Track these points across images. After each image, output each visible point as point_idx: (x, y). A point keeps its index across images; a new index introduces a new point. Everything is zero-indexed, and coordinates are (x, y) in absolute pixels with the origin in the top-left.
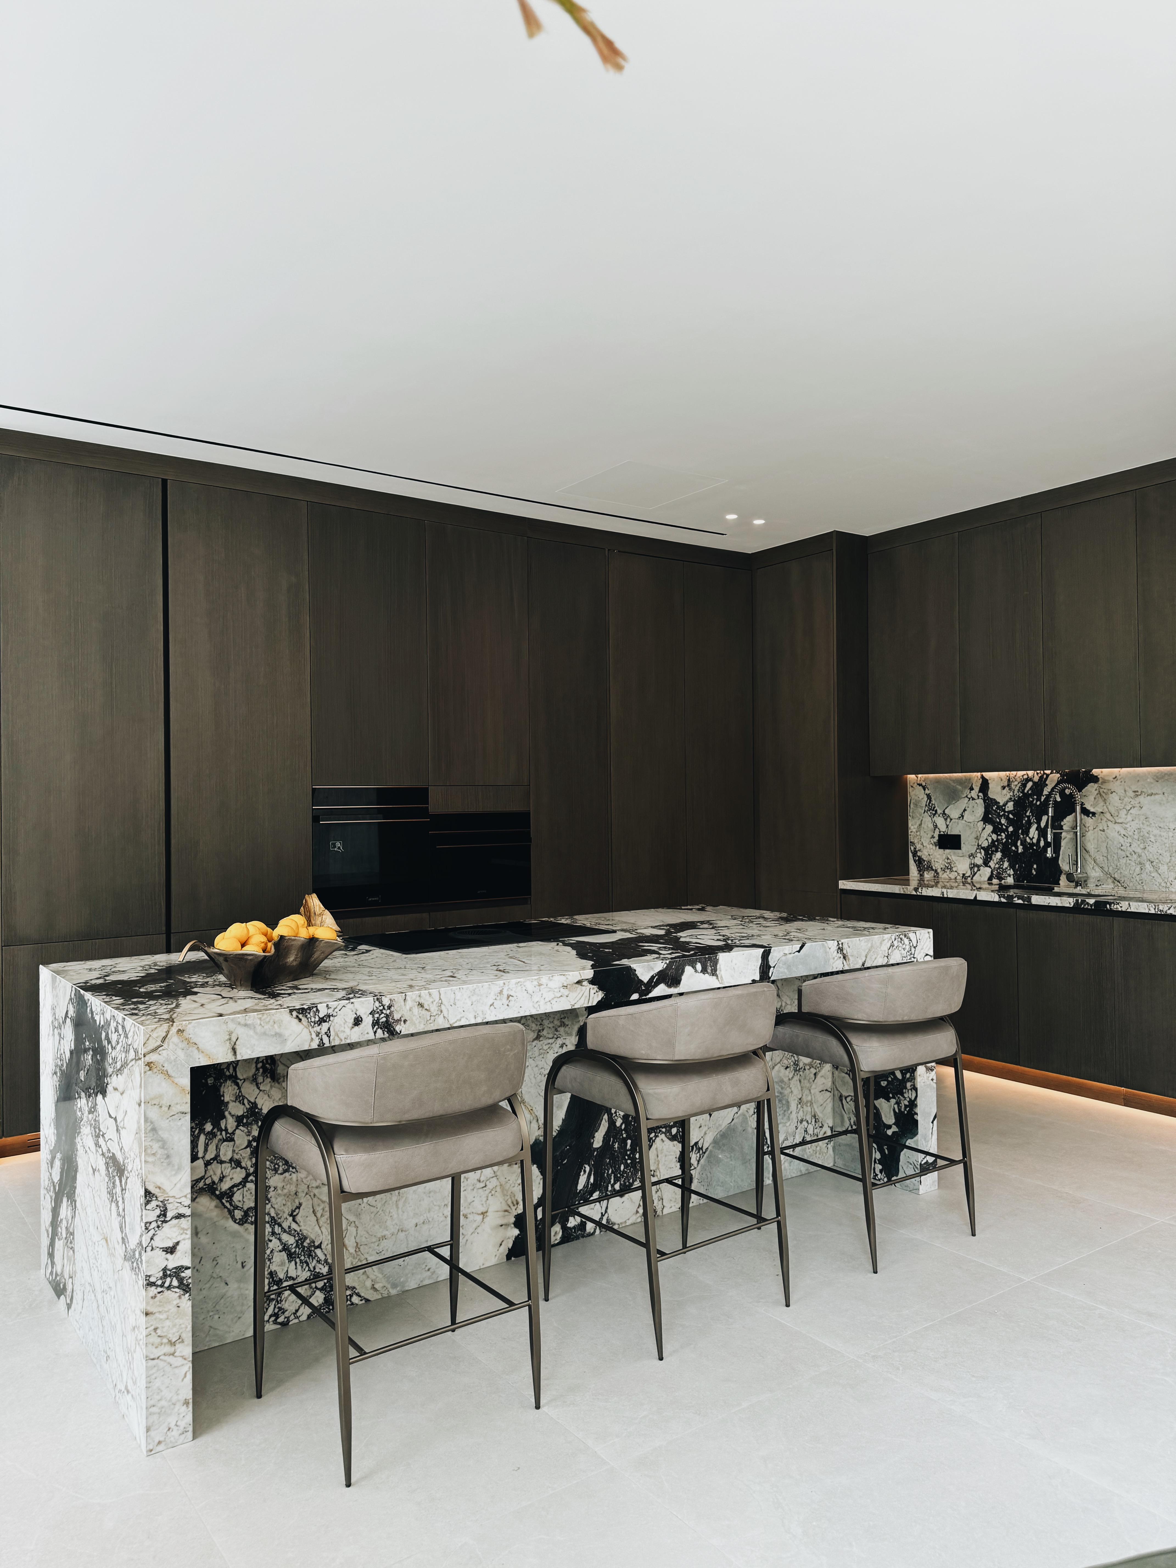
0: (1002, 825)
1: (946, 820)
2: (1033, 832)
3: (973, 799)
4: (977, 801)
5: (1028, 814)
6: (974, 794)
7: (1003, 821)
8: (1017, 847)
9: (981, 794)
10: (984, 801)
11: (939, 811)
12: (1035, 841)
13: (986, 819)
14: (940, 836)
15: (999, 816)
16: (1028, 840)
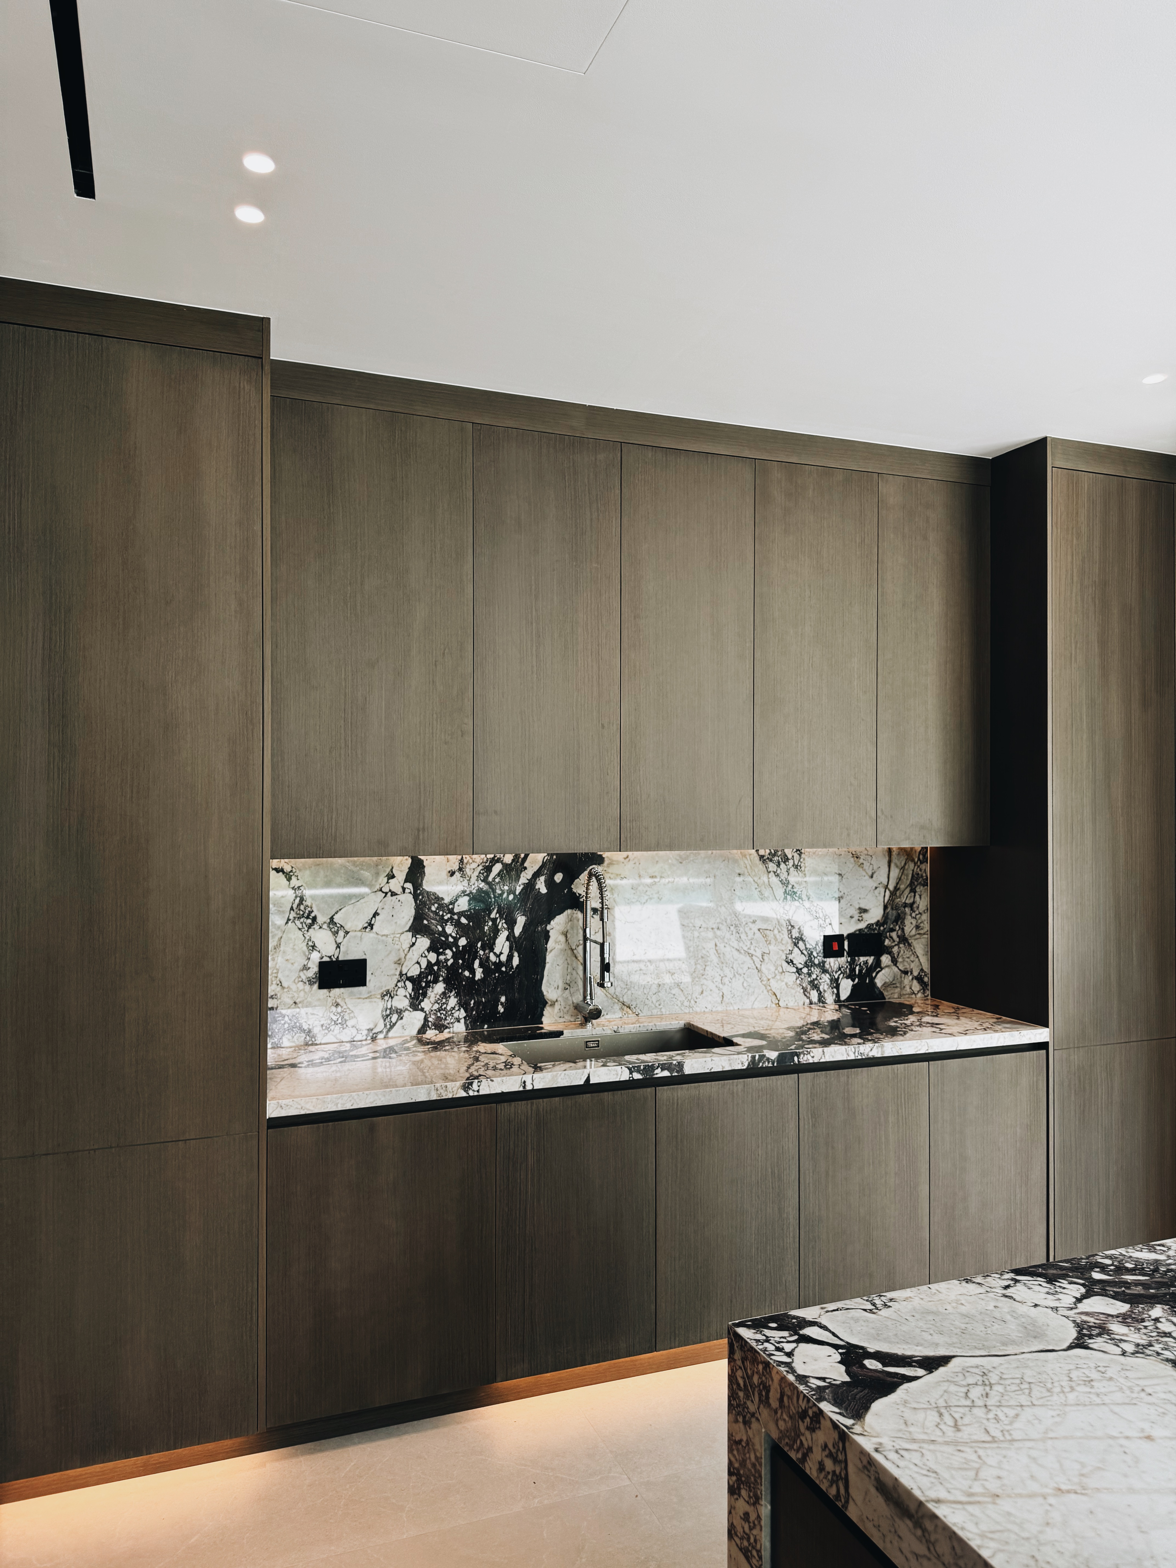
0: (447, 936)
1: (335, 933)
2: (502, 945)
3: (393, 894)
4: (402, 897)
5: (493, 916)
6: (395, 885)
7: (449, 929)
8: (473, 972)
9: (409, 885)
10: (415, 896)
11: (321, 919)
12: (503, 958)
13: (418, 927)
14: (322, 965)
15: (443, 922)
16: (493, 958)
